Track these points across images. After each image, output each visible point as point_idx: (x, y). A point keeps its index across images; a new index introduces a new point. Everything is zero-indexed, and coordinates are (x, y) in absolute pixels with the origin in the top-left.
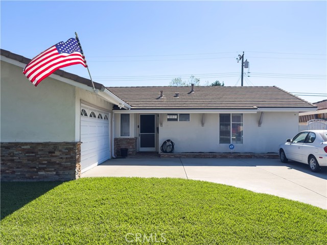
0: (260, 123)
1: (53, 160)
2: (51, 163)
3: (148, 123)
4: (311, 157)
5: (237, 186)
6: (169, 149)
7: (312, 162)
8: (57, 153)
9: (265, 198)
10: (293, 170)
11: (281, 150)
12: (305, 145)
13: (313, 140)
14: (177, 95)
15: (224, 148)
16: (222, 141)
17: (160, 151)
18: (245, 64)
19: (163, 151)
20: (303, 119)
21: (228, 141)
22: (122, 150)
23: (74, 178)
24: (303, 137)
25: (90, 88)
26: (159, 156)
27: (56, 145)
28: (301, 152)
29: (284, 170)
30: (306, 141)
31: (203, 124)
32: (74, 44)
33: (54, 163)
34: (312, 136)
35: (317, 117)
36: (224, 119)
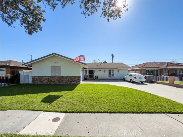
0: (118, 72)
1: (76, 80)
2: (75, 81)
3: (91, 72)
4: (131, 79)
5: (116, 85)
6: (96, 78)
7: (131, 80)
8: (76, 78)
9: (122, 87)
10: (127, 82)
11: (124, 78)
12: (129, 77)
13: (131, 76)
14: (98, 65)
15: (110, 78)
16: (109, 76)
17: (94, 78)
18: (113, 57)
19: (95, 78)
20: (129, 71)
21: (111, 76)
22: (86, 78)
23: (80, 84)
24: (129, 75)
25: (84, 65)
26: (94, 80)
27: (76, 77)
28: (129, 78)
29: (125, 82)
30: (130, 76)
31: (104, 72)
32: (83, 56)
33: (76, 81)
34: (131, 75)
35: (132, 70)
36: (110, 71)
